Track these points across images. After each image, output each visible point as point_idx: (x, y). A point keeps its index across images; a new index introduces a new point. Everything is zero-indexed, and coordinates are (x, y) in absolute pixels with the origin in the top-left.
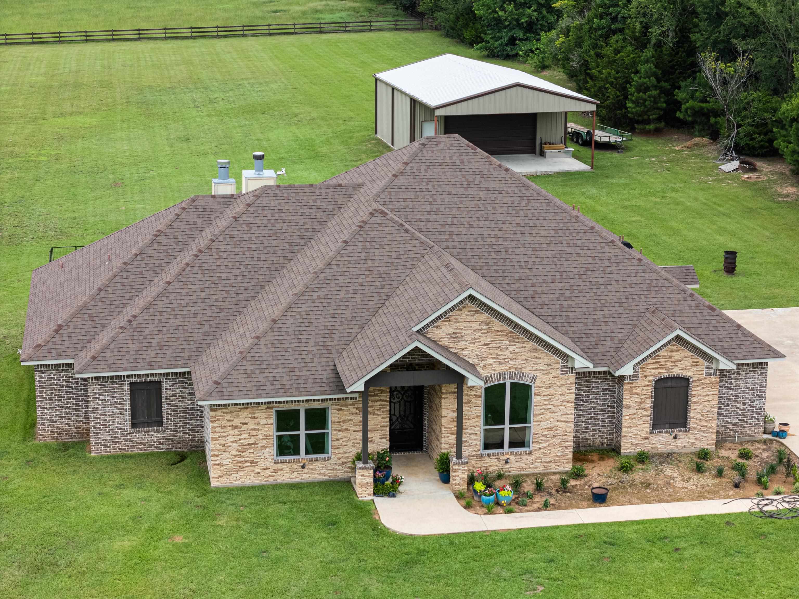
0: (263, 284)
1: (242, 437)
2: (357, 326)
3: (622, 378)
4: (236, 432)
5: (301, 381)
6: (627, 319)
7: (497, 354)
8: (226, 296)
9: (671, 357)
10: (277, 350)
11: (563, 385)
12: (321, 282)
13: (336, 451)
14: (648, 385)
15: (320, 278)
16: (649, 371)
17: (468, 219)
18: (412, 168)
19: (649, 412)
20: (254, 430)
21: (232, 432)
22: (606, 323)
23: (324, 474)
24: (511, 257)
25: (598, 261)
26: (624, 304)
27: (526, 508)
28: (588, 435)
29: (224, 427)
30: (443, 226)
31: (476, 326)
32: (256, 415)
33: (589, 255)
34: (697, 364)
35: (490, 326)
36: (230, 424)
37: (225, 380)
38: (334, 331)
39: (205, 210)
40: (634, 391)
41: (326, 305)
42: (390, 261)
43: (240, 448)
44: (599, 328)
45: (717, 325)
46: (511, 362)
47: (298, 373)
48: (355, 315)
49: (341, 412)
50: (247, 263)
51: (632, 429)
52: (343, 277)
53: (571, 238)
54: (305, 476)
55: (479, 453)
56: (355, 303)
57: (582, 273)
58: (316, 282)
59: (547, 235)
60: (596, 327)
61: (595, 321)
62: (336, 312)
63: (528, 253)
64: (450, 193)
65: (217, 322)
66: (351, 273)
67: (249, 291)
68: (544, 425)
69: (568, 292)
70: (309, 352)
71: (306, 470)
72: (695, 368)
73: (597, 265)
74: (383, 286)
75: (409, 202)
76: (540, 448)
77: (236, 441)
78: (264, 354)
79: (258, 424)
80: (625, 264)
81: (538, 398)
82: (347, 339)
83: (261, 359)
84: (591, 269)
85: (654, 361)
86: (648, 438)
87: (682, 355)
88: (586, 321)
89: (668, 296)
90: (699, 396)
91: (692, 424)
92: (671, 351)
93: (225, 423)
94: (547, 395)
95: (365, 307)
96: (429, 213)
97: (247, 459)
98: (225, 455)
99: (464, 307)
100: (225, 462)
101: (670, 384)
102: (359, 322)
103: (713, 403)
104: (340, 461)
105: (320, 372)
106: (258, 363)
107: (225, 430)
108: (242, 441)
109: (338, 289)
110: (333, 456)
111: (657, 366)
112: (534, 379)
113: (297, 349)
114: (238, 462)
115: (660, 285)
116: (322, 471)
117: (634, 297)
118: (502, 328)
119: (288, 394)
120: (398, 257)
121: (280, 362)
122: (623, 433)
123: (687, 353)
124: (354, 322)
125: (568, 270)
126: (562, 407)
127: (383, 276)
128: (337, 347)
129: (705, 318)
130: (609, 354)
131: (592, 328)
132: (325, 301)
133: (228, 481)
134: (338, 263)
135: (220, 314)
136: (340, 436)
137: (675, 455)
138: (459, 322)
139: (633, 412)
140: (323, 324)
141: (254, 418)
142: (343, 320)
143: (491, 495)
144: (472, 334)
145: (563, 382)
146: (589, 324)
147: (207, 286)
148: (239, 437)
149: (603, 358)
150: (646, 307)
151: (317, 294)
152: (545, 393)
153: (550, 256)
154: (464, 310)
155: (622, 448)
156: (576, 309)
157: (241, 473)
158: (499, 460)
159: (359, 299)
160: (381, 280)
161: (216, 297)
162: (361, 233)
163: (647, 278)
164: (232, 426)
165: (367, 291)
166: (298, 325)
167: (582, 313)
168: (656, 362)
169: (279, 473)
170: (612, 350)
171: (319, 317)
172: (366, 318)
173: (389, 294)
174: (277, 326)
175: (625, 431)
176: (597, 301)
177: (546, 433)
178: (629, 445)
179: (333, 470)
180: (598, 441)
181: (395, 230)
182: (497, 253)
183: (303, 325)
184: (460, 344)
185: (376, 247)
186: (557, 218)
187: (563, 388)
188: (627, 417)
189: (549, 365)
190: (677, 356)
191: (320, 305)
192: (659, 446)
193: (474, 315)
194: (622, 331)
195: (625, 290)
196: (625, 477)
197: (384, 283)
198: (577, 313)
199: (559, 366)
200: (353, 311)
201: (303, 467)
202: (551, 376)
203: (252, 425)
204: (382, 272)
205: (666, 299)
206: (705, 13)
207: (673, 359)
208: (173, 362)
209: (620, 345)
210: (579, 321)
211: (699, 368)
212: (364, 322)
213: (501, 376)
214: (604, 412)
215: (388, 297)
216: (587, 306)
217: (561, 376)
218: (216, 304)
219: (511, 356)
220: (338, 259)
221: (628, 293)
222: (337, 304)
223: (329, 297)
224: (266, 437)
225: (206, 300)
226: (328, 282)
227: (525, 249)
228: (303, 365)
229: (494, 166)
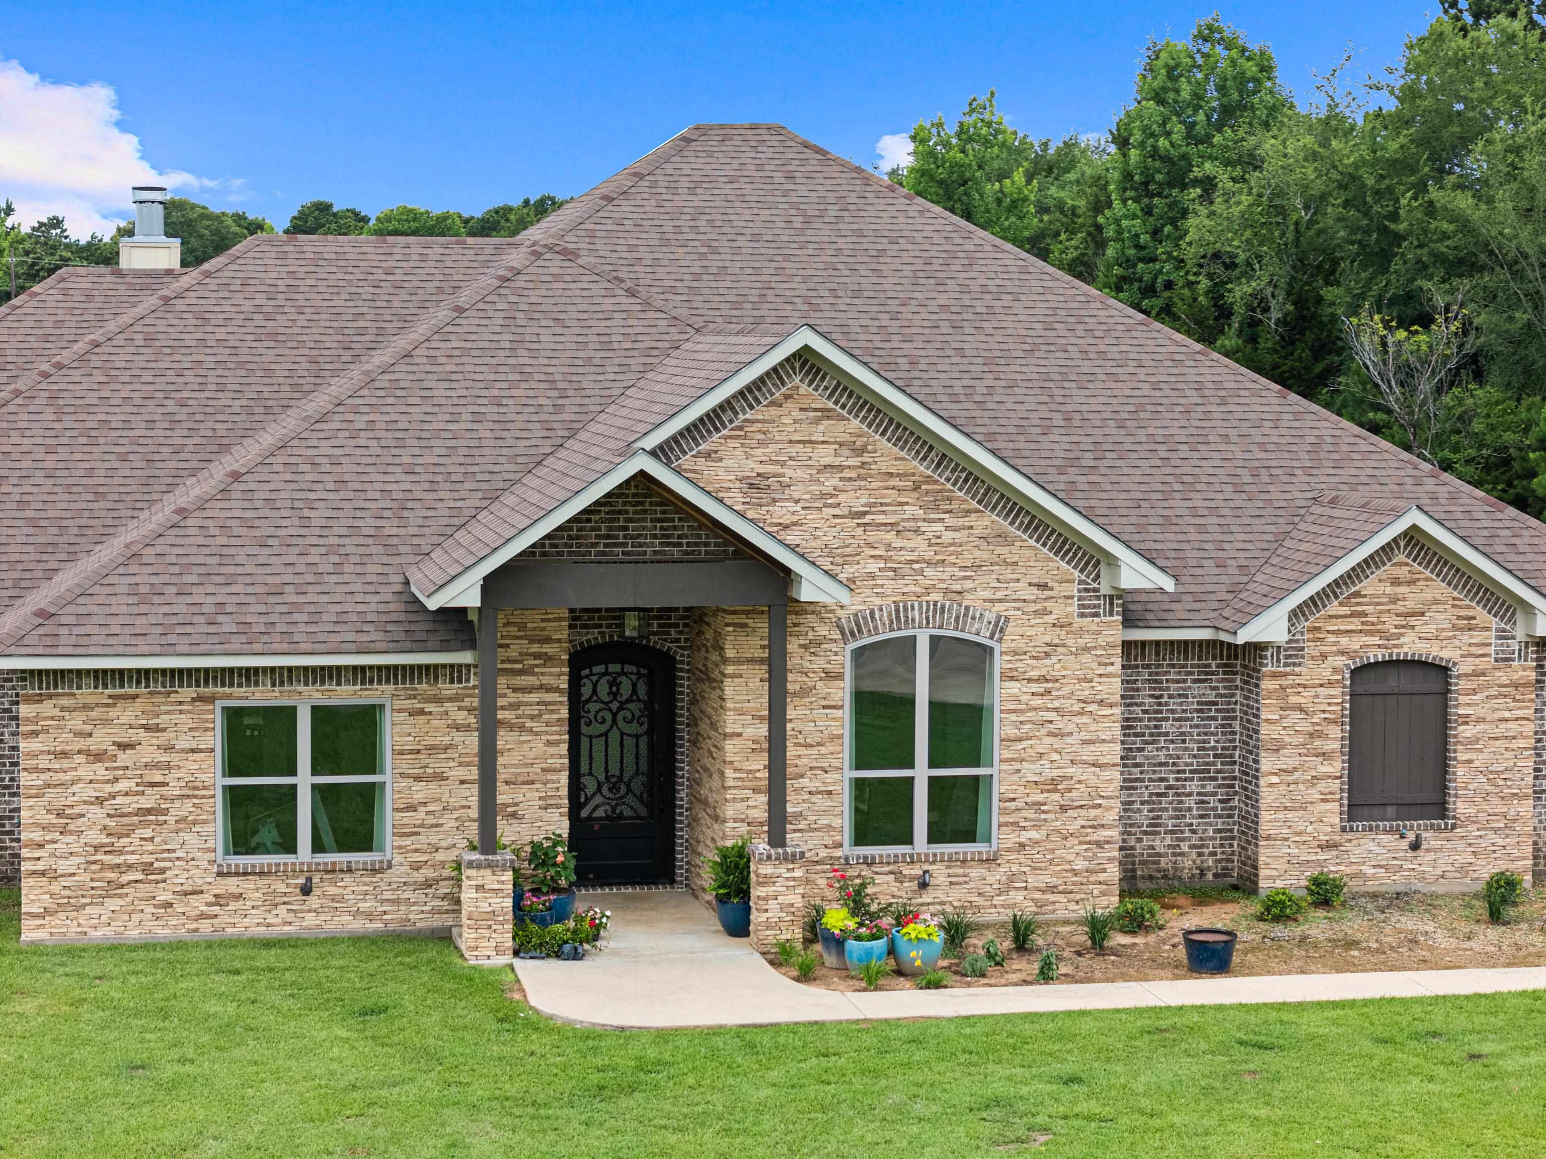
1: (117, 787)
2: (480, 495)
3: (1256, 649)
4: (99, 769)
5: (301, 617)
6: (1257, 521)
7: (889, 547)
9: (1394, 600)
10: (234, 541)
11: (1087, 649)
12: (382, 393)
13: (407, 842)
14: (1330, 683)
15: (377, 384)
16: (1332, 638)
17: (804, 293)
18: (654, 185)
19: (1337, 766)
20: (156, 766)
21: (86, 771)
22: (1202, 529)
23: (370, 916)
24: (924, 375)
25: (1169, 393)
26: (1247, 488)
28: (1161, 844)
29: (64, 754)
30: (736, 306)
31: (825, 455)
32: (163, 720)
33: (1143, 378)
34: (1469, 625)
35: (866, 458)
36: (81, 744)
37: (70, 609)
38: (410, 504)
39: (89, 298)
40: (1293, 700)
41: (392, 443)
42: (581, 354)
43: (111, 823)
44: (1181, 537)
45: (1516, 541)
46: (929, 572)
47: (293, 598)
48: (475, 469)
49: (422, 719)
50: (185, 394)
51: (1290, 815)
52: (447, 385)
53: (1091, 341)
54: (310, 920)
55: (838, 853)
56: (475, 443)
57: (1125, 416)
58: (365, 392)
59: (1025, 332)
60: (1172, 537)
61: (1168, 522)
62: (420, 460)
63: (973, 368)
64: (756, 238)
65: (83, 522)
66: (468, 376)
68: (1030, 771)
69: (1090, 455)
70: (331, 551)
71: (313, 901)
72: (1465, 637)
73: (1164, 401)
74: (558, 409)
75: (642, 252)
76: (1022, 846)
77: (99, 801)
78: (194, 550)
79: (169, 748)
80: (1242, 401)
81: (1013, 687)
82: (446, 521)
83: (184, 560)
84: (1150, 408)
85: (1346, 610)
86: (1336, 846)
87: (1428, 595)
88: (1143, 521)
89: (1370, 472)
90: (1478, 721)
91: (1460, 807)
92: (1396, 582)
93: (66, 740)
94: (1037, 681)
95: (505, 451)
96: (697, 277)
97: (132, 859)
98: (66, 842)
99: (787, 397)
100: (64, 866)
101: (1394, 681)
102: (484, 486)
103: (1522, 743)
104: (419, 876)
105: (359, 598)
106: (176, 570)
107: (65, 764)
108: (119, 800)
109: (429, 409)
110: (397, 859)
111: (1354, 624)
112: (999, 628)
113: (294, 541)
114: (105, 867)
115: (1345, 448)
116: (364, 906)
117: (1275, 472)
118: (901, 467)
119: (257, 647)
120: (606, 346)
121: (240, 570)
122: (1265, 828)
123: (1439, 589)
124: (468, 485)
125: (1085, 408)
126: (1085, 719)
127: (560, 385)
128: (416, 541)
129: (1478, 524)
130: (1213, 597)
131: (1160, 537)
132: (390, 435)
133: (74, 928)
134: (432, 353)
136: (419, 797)
137: (1417, 896)
138: (773, 441)
139: (1292, 763)
140: (379, 486)
141: (157, 729)
142: (439, 478)
143: (874, 937)
144: (814, 480)
145: (1087, 640)
146: (1151, 529)
147: (66, 441)
148: (108, 788)
149: (1198, 606)
150: (1310, 495)
151: (366, 418)
152: (1034, 674)
153: (1034, 376)
154: (789, 405)
155: (1263, 873)
156: (1114, 495)
157: (114, 904)
158: (899, 877)
159: (489, 434)
160: (554, 394)
161: (87, 465)
162: (502, 291)
163: (1308, 432)
164: (88, 753)
165: (510, 417)
166: (304, 486)
167: (1129, 504)
168: (1353, 615)
169: (233, 906)
170: (1223, 588)
171: (369, 469)
172: (507, 476)
173: (576, 426)
174: (243, 487)
175: (1268, 822)
176: (1170, 479)
177: (1039, 798)
178: (1282, 866)
179: (396, 902)
180: (1188, 863)
181: (598, 289)
183: (319, 486)
184: (776, 509)
185: (544, 323)
186: (1050, 297)
187: (1086, 658)
188: (1275, 779)
189: (1043, 587)
190: (1413, 597)
191: (374, 443)
192: (1368, 870)
193: (818, 421)
194: (1248, 546)
195: (1248, 456)
196: (1282, 931)
197: (561, 402)
198: (1116, 503)
199: (1073, 589)
200: (469, 460)
201: (306, 890)
202: (1050, 619)
203: (148, 752)
204: (558, 377)
205: (1365, 480)
206: (1352, 243)
207: (1399, 607)
209: (1245, 579)
210: (1124, 520)
211: (1478, 637)
212: (501, 485)
213: (900, 615)
214: (1203, 773)
215: (572, 434)
216: (1143, 488)
217: (1078, 622)
219: (929, 554)
220: (434, 344)
221: (1256, 464)
222: (424, 443)
223: (400, 426)
224: (192, 790)
225: (58, 473)
226: (399, 393)
227: (965, 361)
228: (310, 578)
229: (876, 188)
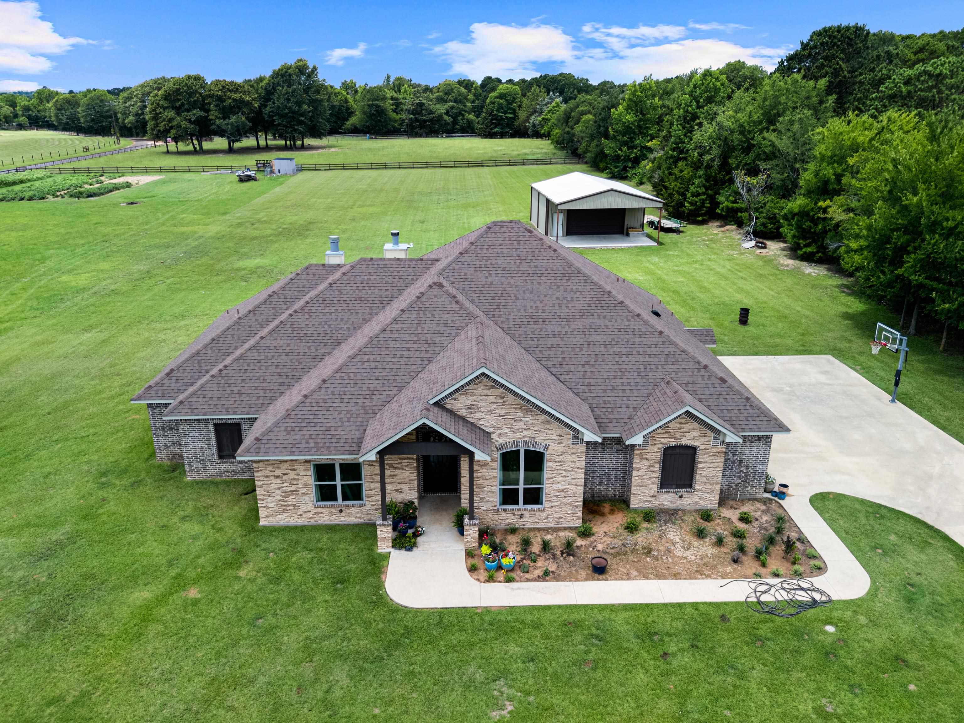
0: (340, 341)
1: (284, 485)
2: (397, 388)
3: (633, 446)
4: (278, 481)
5: (334, 440)
6: (642, 388)
7: (512, 425)
8: (307, 351)
9: (680, 428)
10: (320, 409)
11: (574, 453)
12: (374, 346)
13: (370, 499)
14: (657, 452)
15: (373, 342)
16: (658, 439)
18: (476, 248)
19: (657, 475)
20: (295, 479)
21: (274, 481)
22: (624, 391)
23: (360, 518)
24: (546, 327)
25: (623, 333)
26: (642, 374)
27: (527, 576)
28: (603, 488)
29: (267, 476)
30: (493, 298)
31: (492, 399)
32: (295, 467)
33: (616, 327)
34: (705, 435)
35: (505, 399)
36: (272, 474)
37: (266, 437)
38: (375, 393)
39: (314, 276)
40: (644, 456)
41: (373, 367)
42: (438, 329)
43: (283, 494)
44: (617, 395)
46: (524, 432)
47: (333, 432)
48: (397, 378)
49: (372, 467)
50: (331, 322)
51: (641, 488)
52: (394, 342)
53: (602, 311)
54: (342, 519)
55: (496, 508)
56: (399, 367)
57: (607, 343)
58: (369, 346)
59: (581, 308)
60: (613, 394)
61: (614, 388)
62: (381, 374)
65: (293, 374)
66: (402, 339)
67: (327, 347)
68: (555, 487)
69: (593, 360)
70: (348, 412)
71: (343, 514)
72: (703, 439)
73: (622, 337)
74: (427, 352)
75: (469, 277)
76: (552, 507)
77: (279, 489)
78: (306, 412)
79: (298, 475)
80: (647, 336)
81: (550, 464)
82: (385, 400)
83: (303, 417)
84: (616, 340)
85: (664, 431)
86: (655, 496)
87: (691, 427)
88: (606, 388)
89: (683, 367)
90: (705, 462)
91: (697, 487)
92: (681, 423)
93: (267, 473)
94: (559, 462)
95: (408, 370)
96: (483, 286)
97: (290, 503)
98: (270, 499)
99: (480, 382)
100: (270, 505)
101: (678, 451)
102: (399, 385)
103: (718, 469)
104: (374, 508)
105: (353, 432)
106: (300, 421)
107: (268, 479)
108: (284, 489)
109: (387, 353)
110: (367, 503)
111: (666, 435)
112: (546, 447)
113: (338, 408)
114: (282, 505)
115: (677, 356)
116: (358, 515)
117: (652, 367)
118: (516, 402)
119: (319, 453)
120: (446, 326)
121: (319, 421)
122: (632, 491)
123: (697, 426)
124: (394, 384)
125: (595, 340)
126: (573, 473)
127: (429, 342)
128: (374, 408)
129: (716, 389)
130: (622, 421)
131: (610, 395)
132: (374, 364)
133: (275, 521)
134: (392, 329)
135: (298, 367)
136: (372, 487)
137: (680, 512)
138: (475, 395)
139: (643, 474)
140: (367, 385)
141: (294, 470)
142: (386, 382)
144: (488, 406)
145: (574, 451)
146: (608, 391)
147: (293, 341)
148: (281, 485)
149: (617, 424)
150: (662, 377)
151: (367, 357)
152: (557, 460)
153: (581, 327)
154: (480, 384)
155: (632, 503)
156: (599, 377)
157: (285, 515)
158: (514, 514)
159: (403, 363)
160: (427, 345)
161: (298, 351)
162: (418, 303)
163: (666, 349)
164: (274, 476)
165: (411, 356)
166: (344, 385)
167: (603, 381)
168: (666, 433)
169: (320, 515)
170: (626, 417)
171: (365, 378)
172: (407, 381)
173: (431, 359)
174: (326, 386)
175: (634, 489)
176: (617, 370)
177: (558, 494)
178: (638, 502)
179: (368, 514)
180: (610, 493)
181: (447, 301)
182: (536, 323)
183: (349, 385)
184: (477, 414)
185: (428, 316)
186: (592, 293)
187: (574, 456)
188: (637, 478)
189: (561, 436)
190: (686, 428)
191: (368, 367)
192: (665, 503)
193: (489, 389)
194: (638, 399)
195: (645, 360)
196: (630, 538)
197: (428, 349)
198: (598, 380)
199: (571, 437)
200: (396, 374)
201: (341, 511)
202: (563, 445)
203: (292, 475)
204: (429, 339)
205: (681, 370)
207: (682, 430)
208: (247, 409)
209: (634, 413)
210: (600, 388)
211: (707, 439)
212: (404, 384)
213: (515, 443)
214: (616, 469)
215: (430, 362)
216: (608, 374)
217: (572, 446)
218: (296, 357)
219: (525, 427)
220: (393, 325)
221: (646, 363)
222: (383, 367)
223: (378, 360)
224: (306, 486)
225: (290, 354)
226: (379, 346)
228: (339, 424)
